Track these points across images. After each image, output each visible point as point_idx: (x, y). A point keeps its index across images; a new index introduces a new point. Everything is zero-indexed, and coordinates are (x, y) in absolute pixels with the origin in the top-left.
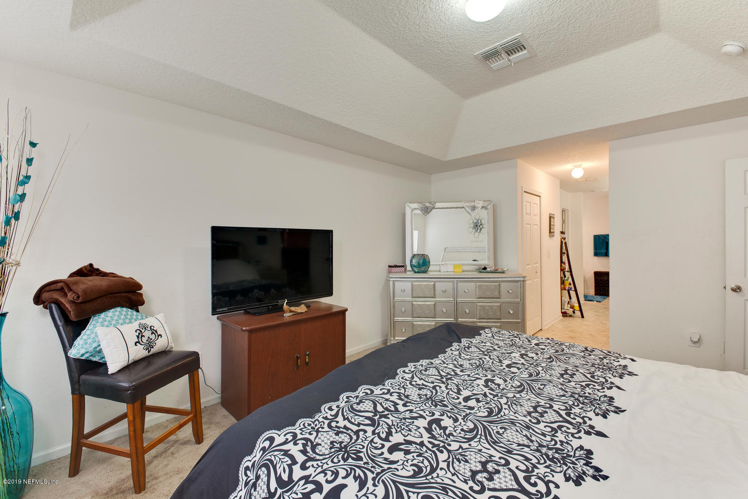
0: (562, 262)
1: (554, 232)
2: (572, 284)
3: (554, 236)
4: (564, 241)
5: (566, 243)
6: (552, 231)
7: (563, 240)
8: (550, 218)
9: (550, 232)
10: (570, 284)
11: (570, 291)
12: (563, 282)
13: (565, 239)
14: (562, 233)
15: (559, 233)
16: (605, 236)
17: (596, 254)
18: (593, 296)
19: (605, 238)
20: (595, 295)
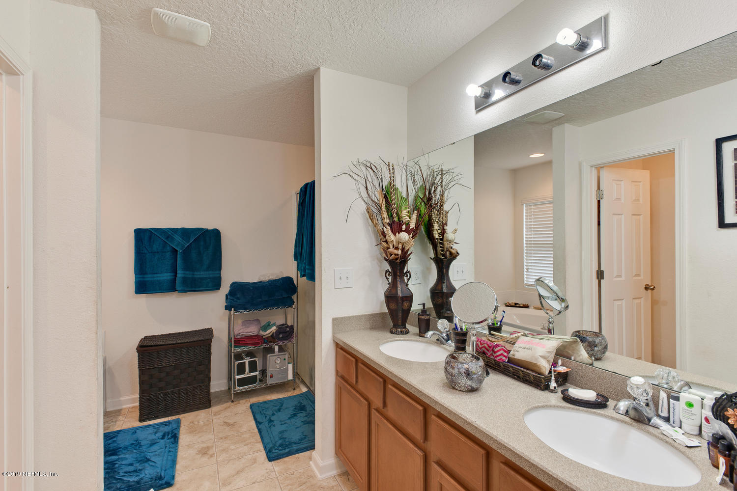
16: (167, 234)
17: (142, 287)
18: (135, 431)
19: (167, 238)
20: (141, 420)
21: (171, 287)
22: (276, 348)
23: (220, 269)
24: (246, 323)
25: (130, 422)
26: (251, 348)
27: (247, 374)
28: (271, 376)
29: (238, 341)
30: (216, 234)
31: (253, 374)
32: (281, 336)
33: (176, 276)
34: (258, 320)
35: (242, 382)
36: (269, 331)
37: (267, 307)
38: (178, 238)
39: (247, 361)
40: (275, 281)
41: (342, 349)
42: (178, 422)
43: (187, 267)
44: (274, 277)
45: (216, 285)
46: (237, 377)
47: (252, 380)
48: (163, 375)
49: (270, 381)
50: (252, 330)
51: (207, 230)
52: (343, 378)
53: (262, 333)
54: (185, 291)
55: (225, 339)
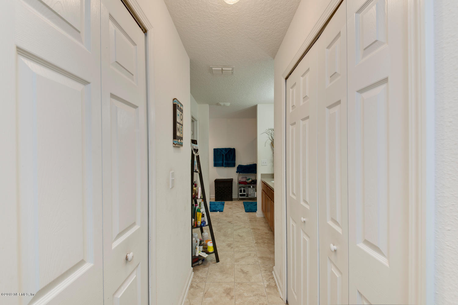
0: (193, 184)
1: (181, 138)
2: (205, 216)
3: (182, 145)
4: (196, 155)
5: (198, 157)
6: (178, 134)
7: (194, 153)
8: (175, 107)
9: (175, 137)
10: (203, 216)
11: (203, 228)
12: (194, 215)
13: (196, 151)
14: (194, 142)
15: (190, 141)
16: (221, 150)
17: (216, 165)
18: (214, 202)
19: (221, 151)
20: (215, 201)
21: (222, 165)
22: (252, 187)
23: (235, 160)
24: (243, 178)
25: (214, 201)
26: (244, 185)
27: (242, 193)
28: (250, 195)
29: (240, 183)
30: (234, 150)
31: (244, 193)
32: (253, 183)
33: (223, 162)
34: (246, 177)
35: (241, 195)
36: (249, 181)
37: (248, 173)
38: (224, 151)
39: (242, 189)
40: (251, 165)
41: (263, 182)
42: (224, 202)
43: (227, 160)
44: (251, 164)
45: (233, 165)
46: (240, 193)
47: (244, 195)
48: (220, 189)
49: (249, 197)
50: (244, 180)
51: (231, 149)
52: (263, 190)
53: (247, 181)
54: (226, 167)
55: (237, 182)
